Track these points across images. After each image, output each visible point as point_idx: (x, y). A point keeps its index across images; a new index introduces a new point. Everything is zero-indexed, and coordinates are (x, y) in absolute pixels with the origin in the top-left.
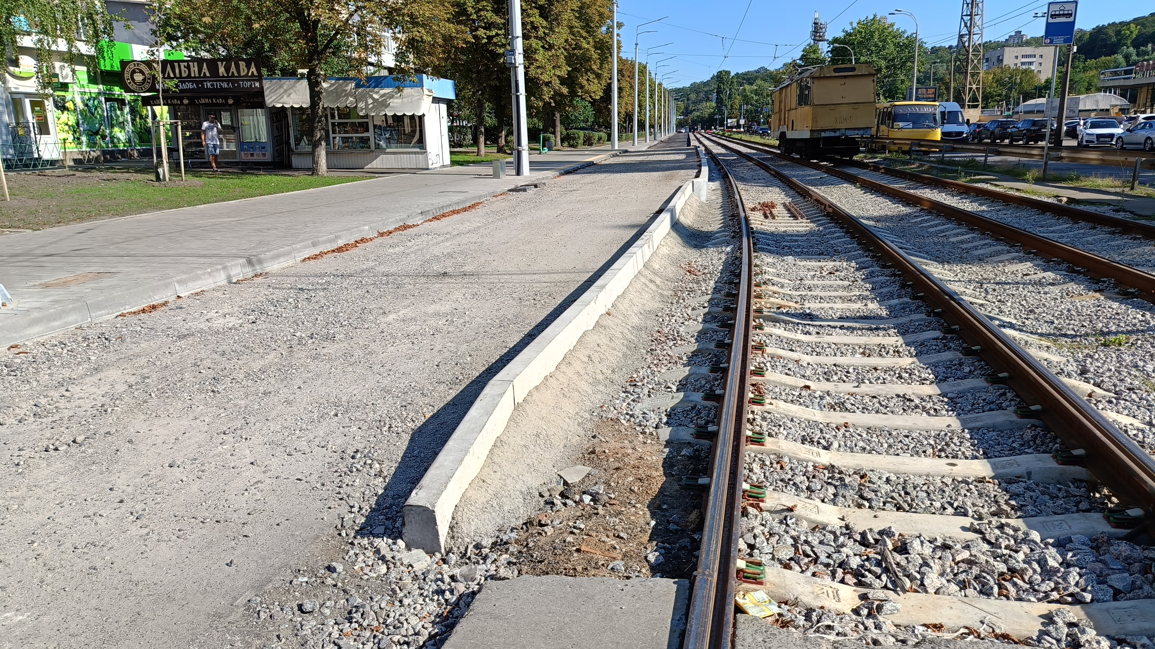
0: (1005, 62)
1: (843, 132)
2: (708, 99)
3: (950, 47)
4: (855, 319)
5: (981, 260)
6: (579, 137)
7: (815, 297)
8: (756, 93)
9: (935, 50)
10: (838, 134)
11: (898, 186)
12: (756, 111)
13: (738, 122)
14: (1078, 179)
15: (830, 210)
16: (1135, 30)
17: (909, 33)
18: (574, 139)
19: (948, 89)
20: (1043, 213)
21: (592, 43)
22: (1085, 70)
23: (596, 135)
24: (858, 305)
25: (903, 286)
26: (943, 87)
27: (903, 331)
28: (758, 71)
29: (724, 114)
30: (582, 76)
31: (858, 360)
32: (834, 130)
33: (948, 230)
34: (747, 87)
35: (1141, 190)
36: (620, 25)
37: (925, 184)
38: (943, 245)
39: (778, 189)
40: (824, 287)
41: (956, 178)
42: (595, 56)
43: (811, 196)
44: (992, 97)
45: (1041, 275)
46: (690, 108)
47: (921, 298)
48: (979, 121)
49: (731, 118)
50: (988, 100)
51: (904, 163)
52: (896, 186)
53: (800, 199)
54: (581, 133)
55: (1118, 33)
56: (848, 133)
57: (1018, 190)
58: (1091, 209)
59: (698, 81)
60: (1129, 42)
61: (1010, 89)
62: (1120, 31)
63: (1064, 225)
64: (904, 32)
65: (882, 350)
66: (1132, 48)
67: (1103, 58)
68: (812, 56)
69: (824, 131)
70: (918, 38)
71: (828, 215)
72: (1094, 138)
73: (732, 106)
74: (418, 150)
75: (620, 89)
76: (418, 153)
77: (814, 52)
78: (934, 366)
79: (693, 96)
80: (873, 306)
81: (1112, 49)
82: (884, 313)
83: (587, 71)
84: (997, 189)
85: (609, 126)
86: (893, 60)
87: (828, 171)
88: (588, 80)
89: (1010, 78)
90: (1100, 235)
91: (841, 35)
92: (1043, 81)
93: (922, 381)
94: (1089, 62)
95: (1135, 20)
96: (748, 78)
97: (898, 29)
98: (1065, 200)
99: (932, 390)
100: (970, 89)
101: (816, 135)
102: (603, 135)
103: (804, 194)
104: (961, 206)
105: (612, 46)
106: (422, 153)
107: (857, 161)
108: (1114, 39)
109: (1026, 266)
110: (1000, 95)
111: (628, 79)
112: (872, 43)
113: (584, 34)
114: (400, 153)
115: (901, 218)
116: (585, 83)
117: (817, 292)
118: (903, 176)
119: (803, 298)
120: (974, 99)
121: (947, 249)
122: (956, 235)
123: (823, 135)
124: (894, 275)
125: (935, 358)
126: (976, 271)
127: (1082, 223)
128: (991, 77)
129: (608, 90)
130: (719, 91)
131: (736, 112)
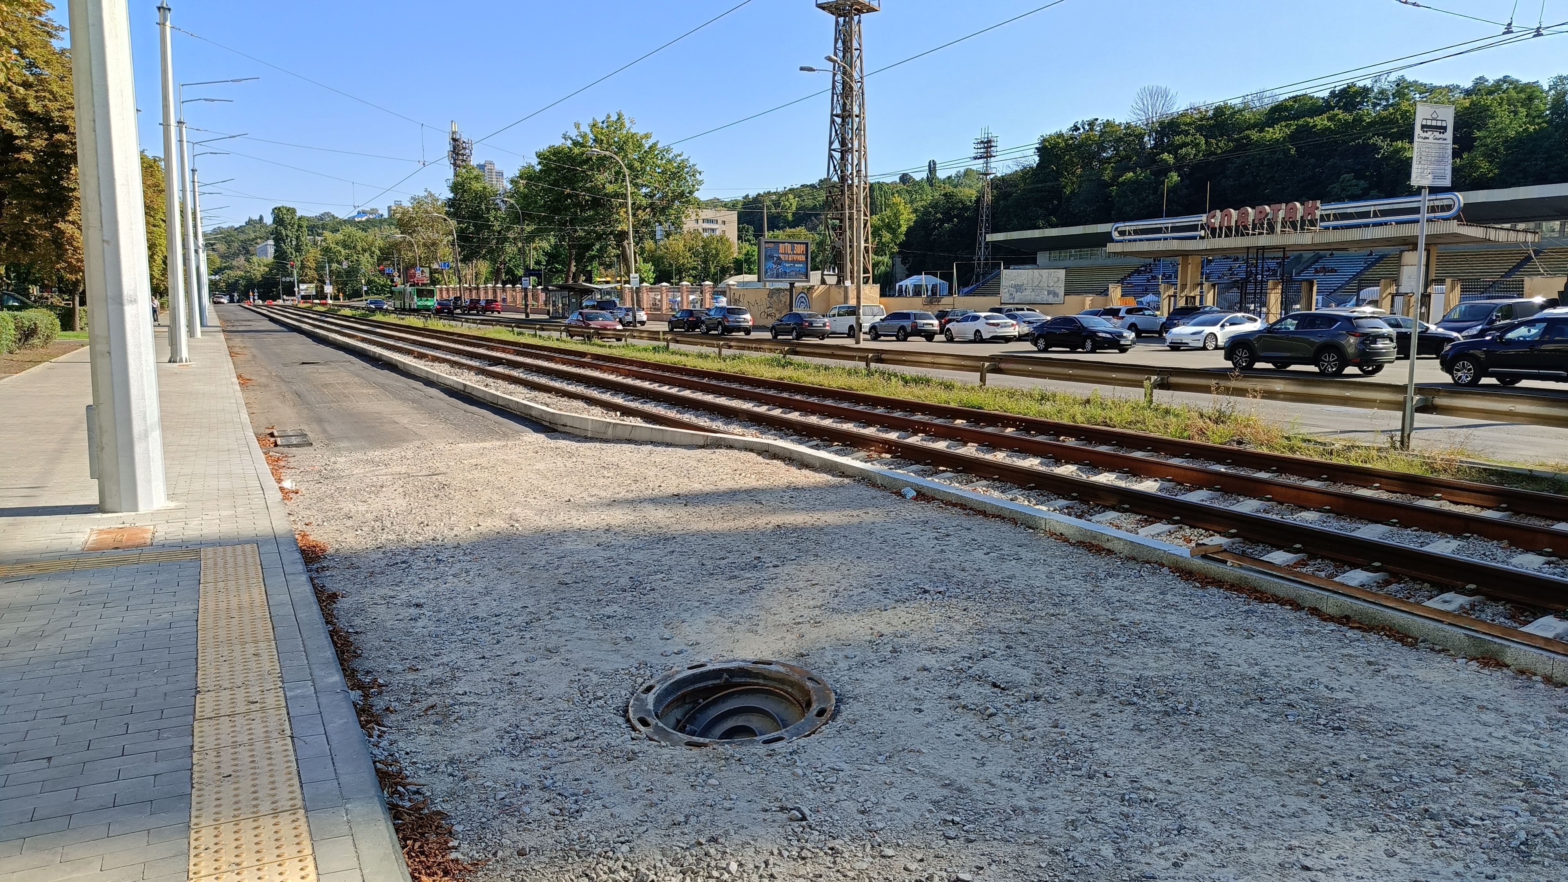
2: (252, 252)
13: (320, 288)
29: (290, 276)
49: (304, 282)
73: (303, 263)
130: (278, 238)
131: (311, 273)
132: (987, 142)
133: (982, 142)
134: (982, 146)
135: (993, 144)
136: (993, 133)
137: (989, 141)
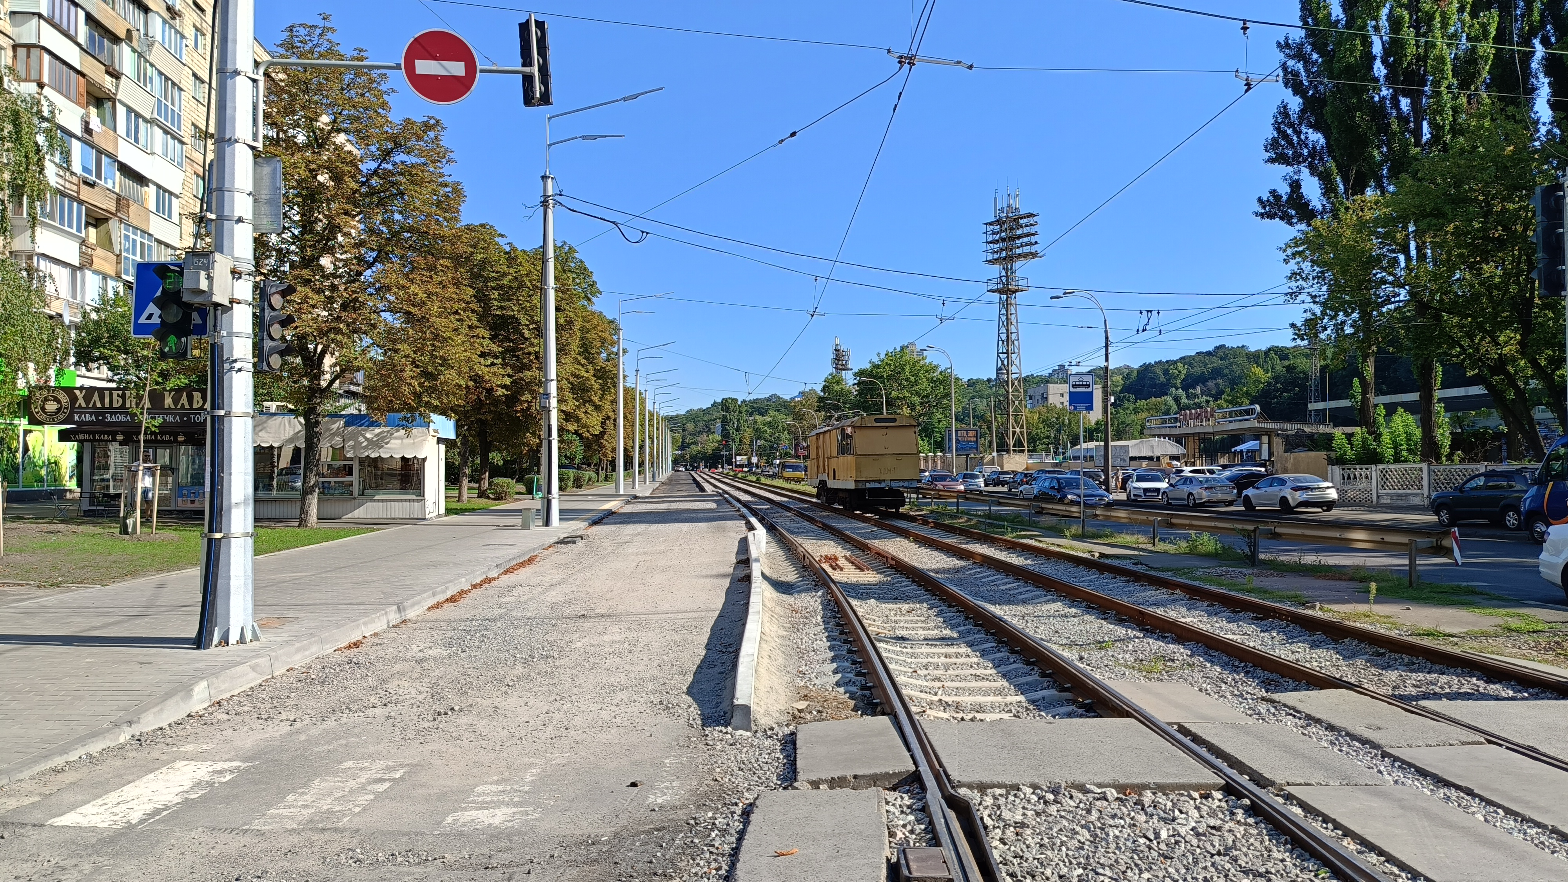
0: (1051, 400)
1: (888, 483)
2: (710, 432)
3: (989, 380)
4: (935, 640)
5: (1024, 602)
6: (568, 478)
7: (903, 628)
8: (770, 425)
9: (972, 383)
10: (882, 485)
11: (951, 541)
12: (772, 447)
13: (749, 460)
14: (1111, 535)
15: (893, 563)
16: (1183, 370)
17: (942, 368)
19: (990, 428)
20: (1078, 566)
22: (1136, 411)
23: (586, 475)
24: (936, 632)
25: (967, 618)
26: (984, 426)
27: (970, 645)
28: (768, 399)
29: (731, 449)
31: (943, 660)
32: (879, 482)
33: (998, 579)
34: (759, 418)
35: (1161, 547)
36: (626, 353)
37: (975, 539)
38: (995, 592)
39: (832, 543)
40: (906, 621)
41: (1003, 534)
42: (596, 386)
43: (869, 549)
44: (1039, 439)
45: (1067, 610)
46: (687, 441)
47: (980, 625)
48: (1027, 469)
50: (1033, 444)
51: (952, 517)
52: (948, 541)
53: (859, 552)
54: (571, 473)
55: (1166, 372)
56: (893, 484)
57: (1059, 546)
58: (1115, 562)
59: (696, 408)
60: (1178, 382)
61: (1058, 431)
62: (1167, 370)
63: (1093, 575)
64: (936, 367)
65: (958, 655)
66: (1180, 390)
67: (1153, 399)
68: (837, 388)
69: (869, 482)
70: (954, 373)
71: (892, 567)
72: (1141, 493)
73: (741, 441)
74: (414, 497)
76: (414, 501)
77: (838, 383)
78: (993, 660)
79: (690, 426)
80: (947, 632)
81: (1162, 390)
82: (956, 635)
84: (1041, 545)
85: (615, 465)
86: (927, 396)
87: (876, 524)
88: (586, 412)
89: (1057, 419)
90: (1119, 582)
91: (867, 366)
92: (1093, 423)
93: (985, 668)
94: (1140, 403)
95: (1181, 358)
96: (757, 407)
97: (930, 363)
98: (1097, 555)
99: (994, 671)
100: (1014, 433)
101: (861, 486)
102: (593, 475)
103: (863, 547)
104: (1008, 560)
106: (418, 501)
107: (902, 514)
108: (1163, 379)
109: (1058, 605)
110: (1048, 437)
112: (902, 376)
113: (583, 361)
114: (390, 501)
115: (957, 570)
116: (582, 416)
117: (902, 624)
118: (952, 530)
119: (894, 628)
120: (1019, 443)
121: (998, 595)
122: (1006, 584)
123: (868, 485)
124: (959, 611)
125: (992, 656)
126: (1021, 609)
127: (1106, 574)
128: (1036, 417)
130: (725, 421)
131: (746, 447)
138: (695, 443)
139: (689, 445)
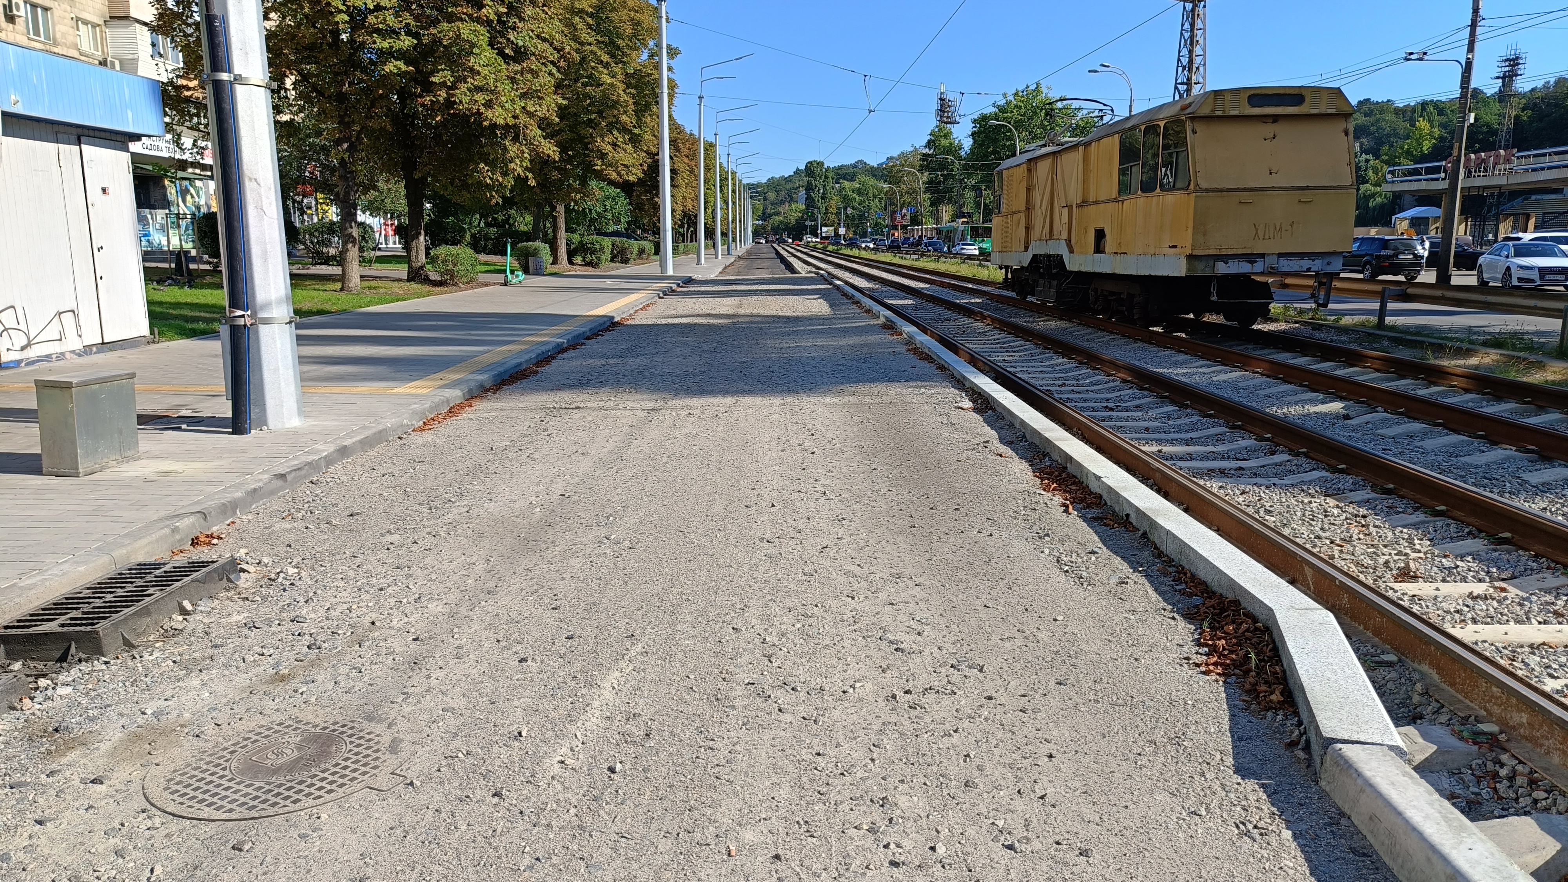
1: (1272, 261)
2: (792, 200)
6: (602, 249)
8: (859, 192)
12: (861, 217)
13: (836, 231)
18: (593, 252)
21: (620, 77)
23: (634, 245)
28: (854, 166)
29: (816, 220)
30: (602, 136)
32: (1251, 258)
34: (846, 184)
36: (673, 52)
42: (626, 100)
46: (768, 211)
49: (826, 225)
54: (607, 242)
59: (777, 176)
68: (944, 142)
69: (1224, 258)
73: (826, 209)
75: (673, 171)
77: (945, 138)
79: (771, 195)
83: (611, 127)
85: (656, 231)
88: (614, 144)
91: (990, 109)
96: (843, 174)
101: (1202, 270)
102: (648, 245)
105: (658, 83)
111: (686, 160)
129: (654, 169)
130: (809, 188)
131: (832, 217)
132: (1513, 60)
133: (1507, 60)
134: (1507, 63)
135: (1521, 61)
136: (1522, 49)
137: (1517, 58)
138: (777, 214)
139: (770, 216)
